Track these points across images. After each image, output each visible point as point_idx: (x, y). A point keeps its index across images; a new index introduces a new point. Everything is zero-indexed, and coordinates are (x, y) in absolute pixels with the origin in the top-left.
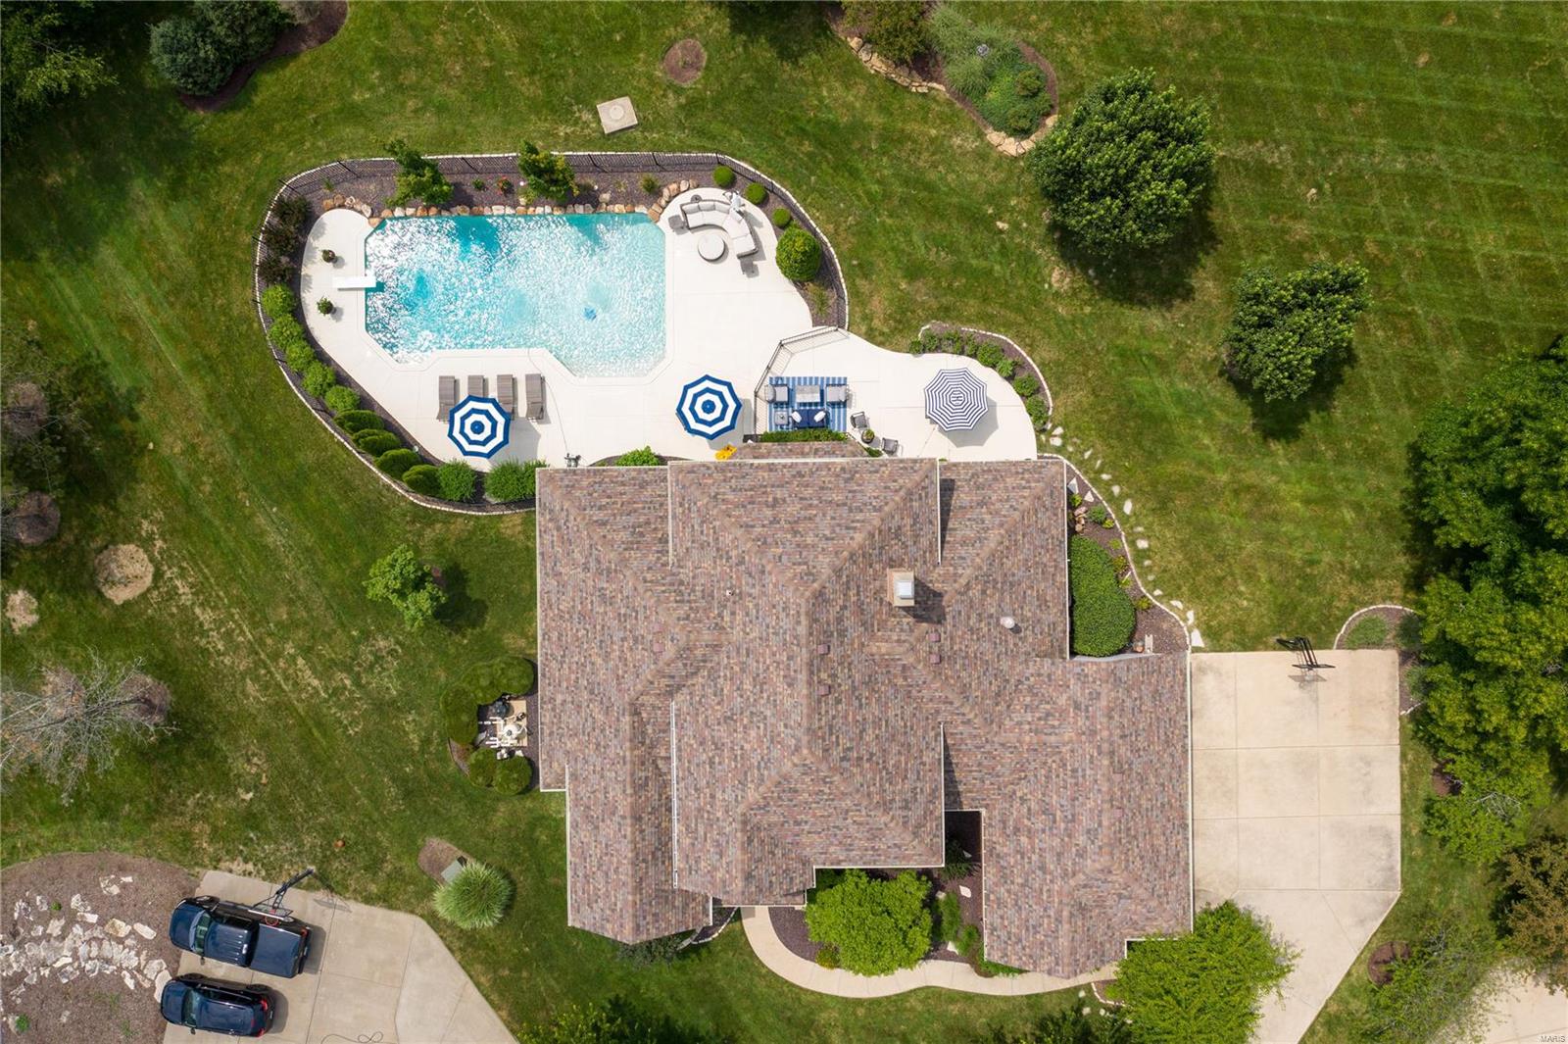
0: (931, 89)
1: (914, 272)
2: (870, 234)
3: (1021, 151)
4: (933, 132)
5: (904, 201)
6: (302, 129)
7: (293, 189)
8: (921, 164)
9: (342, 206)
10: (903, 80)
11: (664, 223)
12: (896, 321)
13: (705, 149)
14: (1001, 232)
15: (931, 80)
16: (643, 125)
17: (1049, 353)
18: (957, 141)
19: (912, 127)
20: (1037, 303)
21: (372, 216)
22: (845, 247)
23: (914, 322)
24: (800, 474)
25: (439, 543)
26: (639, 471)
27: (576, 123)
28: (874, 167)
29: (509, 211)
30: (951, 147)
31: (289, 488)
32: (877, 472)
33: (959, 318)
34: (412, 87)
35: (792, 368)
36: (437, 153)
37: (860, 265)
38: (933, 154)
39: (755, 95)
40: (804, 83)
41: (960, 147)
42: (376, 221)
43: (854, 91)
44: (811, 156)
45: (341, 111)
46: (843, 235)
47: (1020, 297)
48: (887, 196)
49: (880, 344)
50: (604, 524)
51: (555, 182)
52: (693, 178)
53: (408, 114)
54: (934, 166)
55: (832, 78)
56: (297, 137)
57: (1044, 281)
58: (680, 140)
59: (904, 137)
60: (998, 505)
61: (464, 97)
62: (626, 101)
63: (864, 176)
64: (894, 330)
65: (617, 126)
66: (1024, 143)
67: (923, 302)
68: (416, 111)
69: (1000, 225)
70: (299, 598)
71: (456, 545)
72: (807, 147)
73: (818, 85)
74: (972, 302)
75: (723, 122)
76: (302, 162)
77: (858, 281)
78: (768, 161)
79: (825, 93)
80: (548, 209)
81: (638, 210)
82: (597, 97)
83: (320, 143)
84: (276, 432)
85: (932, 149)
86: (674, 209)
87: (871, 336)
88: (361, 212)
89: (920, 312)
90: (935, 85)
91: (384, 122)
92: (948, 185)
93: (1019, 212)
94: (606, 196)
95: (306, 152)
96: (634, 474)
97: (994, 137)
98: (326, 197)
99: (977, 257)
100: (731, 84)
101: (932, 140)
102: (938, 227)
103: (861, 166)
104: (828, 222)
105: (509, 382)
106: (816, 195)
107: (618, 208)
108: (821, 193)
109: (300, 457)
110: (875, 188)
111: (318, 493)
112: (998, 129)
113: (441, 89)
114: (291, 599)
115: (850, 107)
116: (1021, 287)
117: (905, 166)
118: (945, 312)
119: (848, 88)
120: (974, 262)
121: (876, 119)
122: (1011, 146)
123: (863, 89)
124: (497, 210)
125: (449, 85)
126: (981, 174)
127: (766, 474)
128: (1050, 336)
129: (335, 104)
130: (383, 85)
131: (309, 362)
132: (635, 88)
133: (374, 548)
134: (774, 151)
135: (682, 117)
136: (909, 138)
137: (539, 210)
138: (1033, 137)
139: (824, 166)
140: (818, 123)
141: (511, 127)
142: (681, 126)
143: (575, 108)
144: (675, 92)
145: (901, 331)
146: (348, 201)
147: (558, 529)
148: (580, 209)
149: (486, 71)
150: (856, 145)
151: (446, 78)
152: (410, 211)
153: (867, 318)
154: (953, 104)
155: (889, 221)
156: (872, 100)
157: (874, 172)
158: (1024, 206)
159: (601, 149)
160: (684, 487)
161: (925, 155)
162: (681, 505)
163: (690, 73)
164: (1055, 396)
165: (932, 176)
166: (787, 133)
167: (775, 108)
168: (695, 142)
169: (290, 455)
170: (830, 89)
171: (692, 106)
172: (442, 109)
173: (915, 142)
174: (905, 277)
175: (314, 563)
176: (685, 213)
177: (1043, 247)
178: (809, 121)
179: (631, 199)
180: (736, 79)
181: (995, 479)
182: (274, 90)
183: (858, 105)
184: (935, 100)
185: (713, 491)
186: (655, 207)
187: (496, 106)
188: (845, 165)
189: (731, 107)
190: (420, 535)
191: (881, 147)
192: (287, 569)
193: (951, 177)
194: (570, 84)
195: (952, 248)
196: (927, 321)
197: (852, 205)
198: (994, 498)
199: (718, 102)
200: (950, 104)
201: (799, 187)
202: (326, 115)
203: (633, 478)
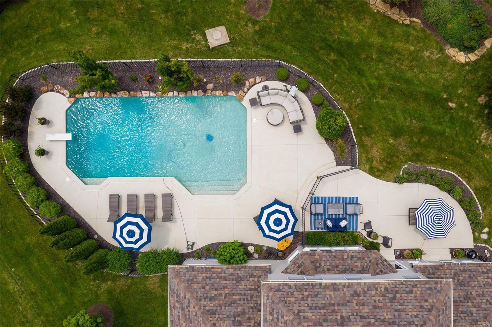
0: (411, 22)
1: (397, 133)
2: (370, 109)
3: (468, 60)
4: (412, 48)
5: (391, 89)
6: (30, 44)
7: (23, 80)
8: (403, 67)
9: (52, 90)
10: (396, 17)
11: (246, 102)
12: (387, 162)
13: (270, 57)
14: (451, 108)
15: (413, 16)
16: (233, 42)
17: (479, 182)
18: (427, 54)
19: (400, 45)
20: (473, 152)
21: (70, 97)
22: (355, 117)
23: (398, 163)
24: (356, 294)
25: (110, 292)
26: (235, 269)
27: (192, 42)
28: (373, 69)
29: (152, 94)
30: (423, 57)
31: (21, 257)
32: (411, 292)
33: (425, 161)
34: (95, 20)
35: (325, 191)
36: (109, 59)
37: (365, 128)
38: (411, 61)
39: (301, 25)
40: (332, 18)
41: (428, 57)
42: (72, 100)
43: (363, 23)
44: (334, 62)
45: (53, 33)
46: (354, 110)
47: (461, 148)
48: (381, 86)
49: (378, 177)
50: (214, 313)
51: (181, 79)
52: (264, 75)
53: (93, 35)
54: (411, 68)
55: (350, 15)
56: (27, 49)
57: (476, 138)
58: (255, 52)
59: (393, 51)
60: (478, 300)
61: (126, 26)
62: (223, 28)
63: (367, 74)
64: (386, 169)
65: (217, 43)
66: (470, 55)
67: (403, 151)
68: (97, 34)
69: (451, 104)
70: (28, 322)
71: (120, 293)
72: (333, 56)
73: (341, 19)
74: (432, 151)
75: (282, 41)
76: (29, 64)
77: (364, 138)
78: (309, 65)
79: (345, 24)
80: (176, 93)
81: (230, 94)
82: (205, 26)
83: (40, 53)
84: (13, 223)
85: (410, 58)
86: (252, 94)
87: (372, 172)
88: (63, 94)
89: (401, 157)
90: (415, 19)
91: (78, 40)
92: (420, 80)
93: (463, 97)
94: (210, 86)
95: (31, 58)
96: (232, 270)
97: (451, 51)
98: (43, 85)
99: (436, 124)
100: (287, 18)
101: (411, 53)
102: (412, 105)
103: (365, 68)
104: (345, 102)
105: (151, 198)
106: (337, 86)
107: (218, 93)
108: (340, 84)
109: (28, 239)
110: (373, 81)
111: (39, 261)
112: (453, 46)
113: (113, 20)
114: (23, 322)
115: (361, 33)
116: (462, 142)
117: (393, 69)
118: (417, 157)
119: (359, 20)
120: (433, 127)
121: (376, 40)
122: (461, 57)
123: (369, 21)
124: (145, 94)
125: (117, 19)
126: (441, 74)
127: (332, 293)
128: (480, 172)
129: (49, 30)
130: (78, 18)
131: (29, 187)
132: (228, 20)
133: (71, 294)
134: (312, 59)
135: (256, 38)
136: (396, 51)
137: (171, 94)
138: (476, 52)
139: (343, 68)
140: (340, 42)
141: (154, 44)
142: (256, 44)
143: (192, 33)
144: (253, 23)
145: (390, 169)
146: (56, 87)
147: (183, 309)
148: (195, 93)
149: (139, 10)
150: (363, 56)
151: (115, 14)
152: (93, 94)
153: (369, 161)
154: (425, 31)
155: (382, 102)
156: (375, 28)
157: (374, 72)
158: (467, 93)
159: (207, 57)
160: (273, 302)
161: (406, 62)
162: (271, 314)
163: (262, 12)
164: (484, 209)
165: (409, 75)
166: (321, 48)
167: (314, 33)
168: (264, 53)
169: (22, 238)
170: (349, 22)
171: (263, 32)
172: (112, 33)
173: (400, 54)
174: (392, 135)
175: (36, 302)
176: (259, 97)
177: (476, 118)
178: (334, 41)
179: (226, 88)
180: (290, 16)
181: (470, 278)
182: (14, 21)
183: (365, 31)
184: (414, 28)
185: (296, 308)
186: (240, 92)
187: (145, 31)
188: (356, 68)
189: (286, 32)
190: (99, 287)
191: (379, 57)
192: (20, 304)
193: (421, 76)
194: (189, 18)
195: (421, 118)
196: (406, 163)
197: (359, 91)
198: (474, 293)
199: (279, 29)
200: (423, 31)
201: (327, 80)
202: (44, 36)
203: (232, 274)
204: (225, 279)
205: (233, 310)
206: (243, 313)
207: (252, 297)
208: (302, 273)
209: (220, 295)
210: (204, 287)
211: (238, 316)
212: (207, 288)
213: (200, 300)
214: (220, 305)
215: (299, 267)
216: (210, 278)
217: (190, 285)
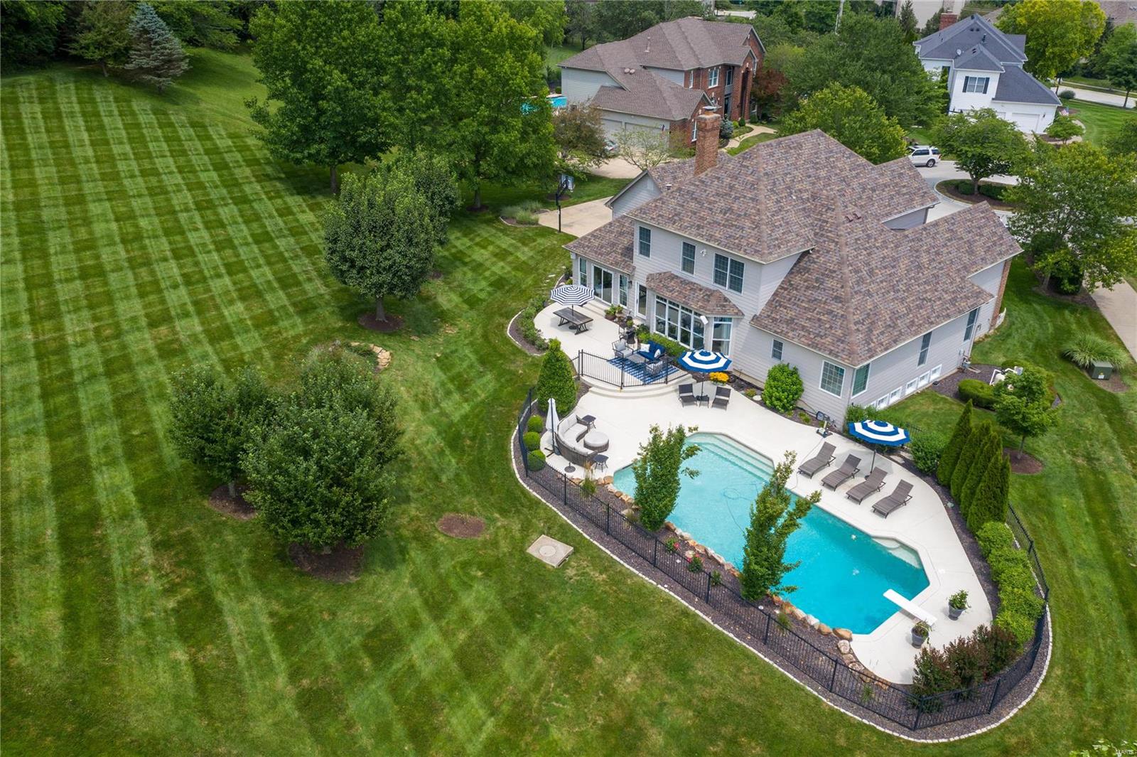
50: (836, 298)
203: (793, 330)
204: (803, 328)
205: (816, 295)
206: (807, 288)
207: (790, 299)
208: (726, 300)
209: (819, 313)
210: (831, 327)
211: (814, 287)
212: (827, 326)
213: (842, 316)
214: (825, 303)
215: (724, 306)
216: (818, 335)
217: (845, 335)
